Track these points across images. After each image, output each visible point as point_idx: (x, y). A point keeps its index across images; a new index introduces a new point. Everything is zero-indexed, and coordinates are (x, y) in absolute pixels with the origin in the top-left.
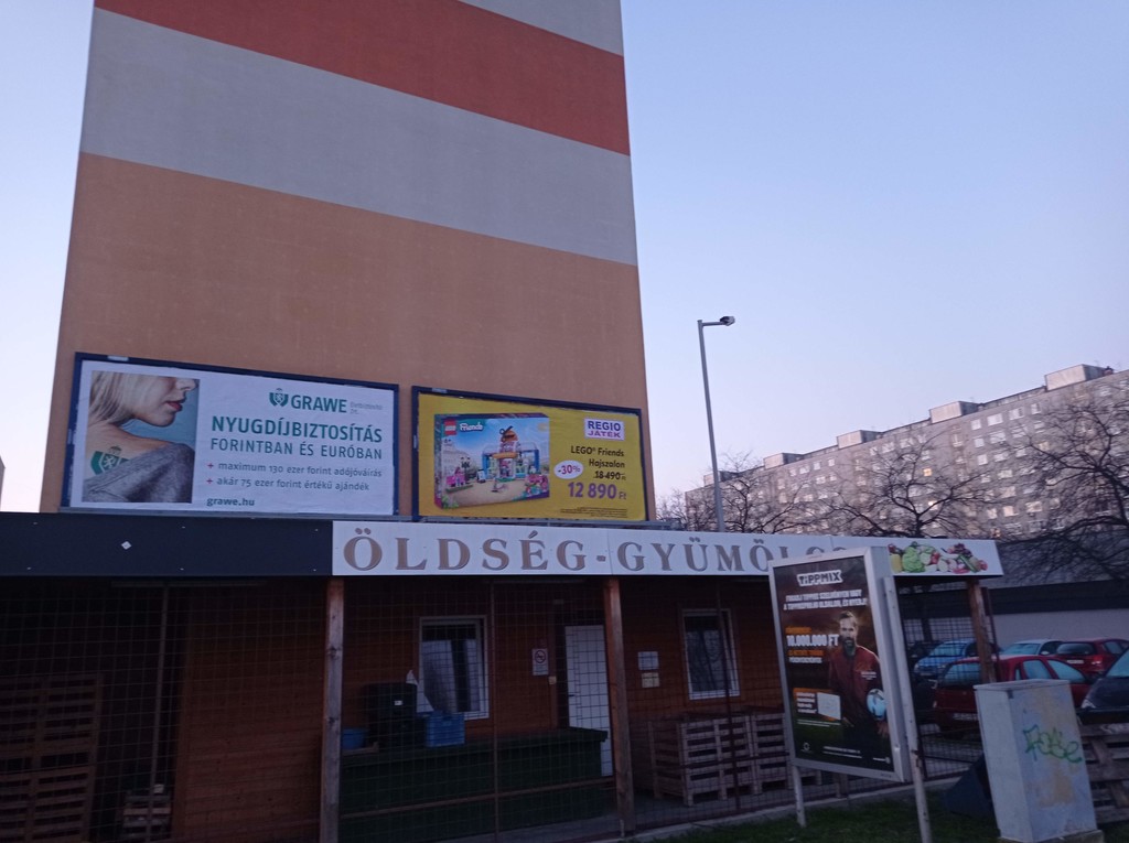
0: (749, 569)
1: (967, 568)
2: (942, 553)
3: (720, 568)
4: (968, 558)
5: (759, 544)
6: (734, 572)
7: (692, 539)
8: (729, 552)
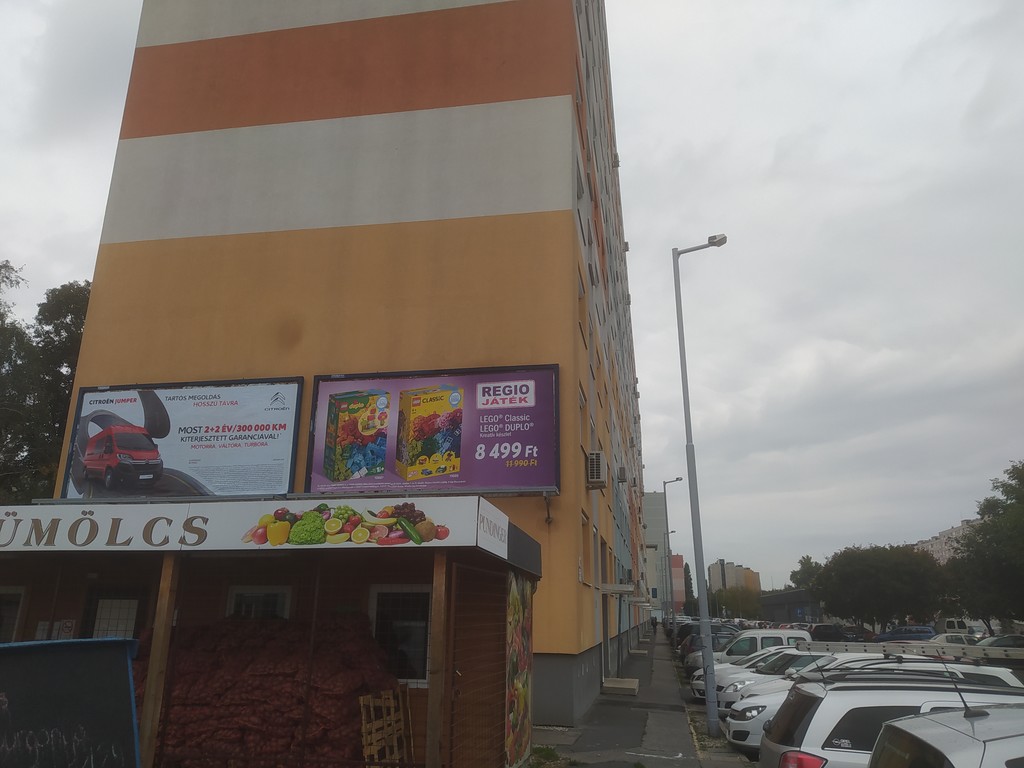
0: (62, 544)
1: (406, 537)
2: (368, 518)
3: (28, 543)
4: (415, 523)
5: (88, 516)
6: (42, 547)
7: (8, 514)
8: (45, 526)
